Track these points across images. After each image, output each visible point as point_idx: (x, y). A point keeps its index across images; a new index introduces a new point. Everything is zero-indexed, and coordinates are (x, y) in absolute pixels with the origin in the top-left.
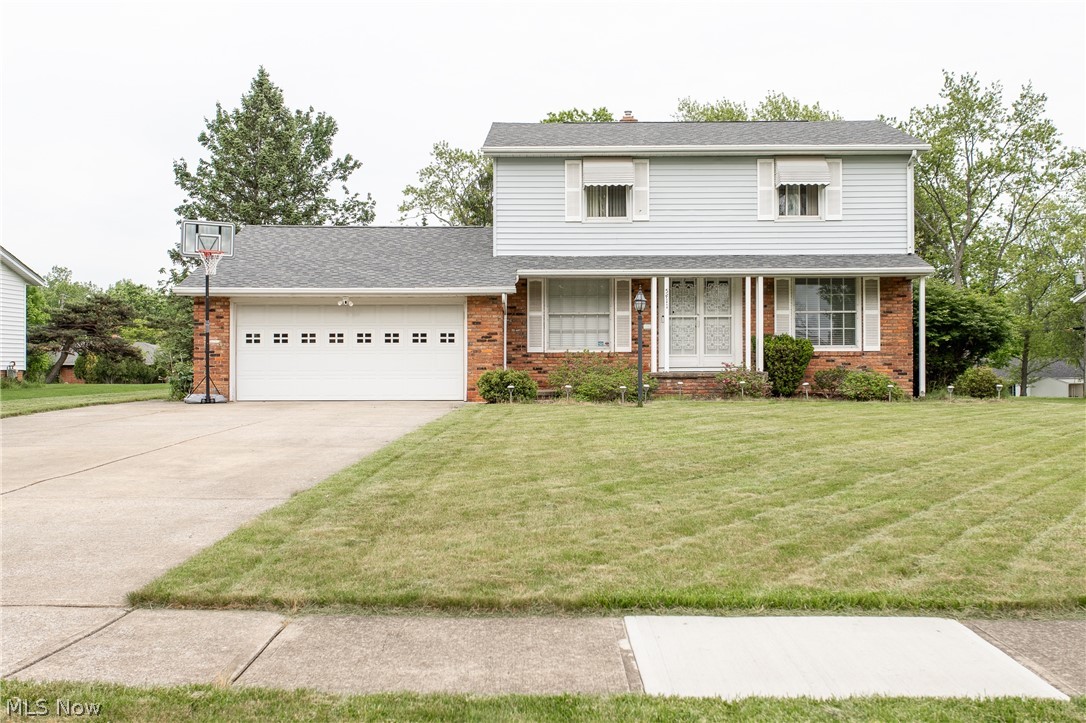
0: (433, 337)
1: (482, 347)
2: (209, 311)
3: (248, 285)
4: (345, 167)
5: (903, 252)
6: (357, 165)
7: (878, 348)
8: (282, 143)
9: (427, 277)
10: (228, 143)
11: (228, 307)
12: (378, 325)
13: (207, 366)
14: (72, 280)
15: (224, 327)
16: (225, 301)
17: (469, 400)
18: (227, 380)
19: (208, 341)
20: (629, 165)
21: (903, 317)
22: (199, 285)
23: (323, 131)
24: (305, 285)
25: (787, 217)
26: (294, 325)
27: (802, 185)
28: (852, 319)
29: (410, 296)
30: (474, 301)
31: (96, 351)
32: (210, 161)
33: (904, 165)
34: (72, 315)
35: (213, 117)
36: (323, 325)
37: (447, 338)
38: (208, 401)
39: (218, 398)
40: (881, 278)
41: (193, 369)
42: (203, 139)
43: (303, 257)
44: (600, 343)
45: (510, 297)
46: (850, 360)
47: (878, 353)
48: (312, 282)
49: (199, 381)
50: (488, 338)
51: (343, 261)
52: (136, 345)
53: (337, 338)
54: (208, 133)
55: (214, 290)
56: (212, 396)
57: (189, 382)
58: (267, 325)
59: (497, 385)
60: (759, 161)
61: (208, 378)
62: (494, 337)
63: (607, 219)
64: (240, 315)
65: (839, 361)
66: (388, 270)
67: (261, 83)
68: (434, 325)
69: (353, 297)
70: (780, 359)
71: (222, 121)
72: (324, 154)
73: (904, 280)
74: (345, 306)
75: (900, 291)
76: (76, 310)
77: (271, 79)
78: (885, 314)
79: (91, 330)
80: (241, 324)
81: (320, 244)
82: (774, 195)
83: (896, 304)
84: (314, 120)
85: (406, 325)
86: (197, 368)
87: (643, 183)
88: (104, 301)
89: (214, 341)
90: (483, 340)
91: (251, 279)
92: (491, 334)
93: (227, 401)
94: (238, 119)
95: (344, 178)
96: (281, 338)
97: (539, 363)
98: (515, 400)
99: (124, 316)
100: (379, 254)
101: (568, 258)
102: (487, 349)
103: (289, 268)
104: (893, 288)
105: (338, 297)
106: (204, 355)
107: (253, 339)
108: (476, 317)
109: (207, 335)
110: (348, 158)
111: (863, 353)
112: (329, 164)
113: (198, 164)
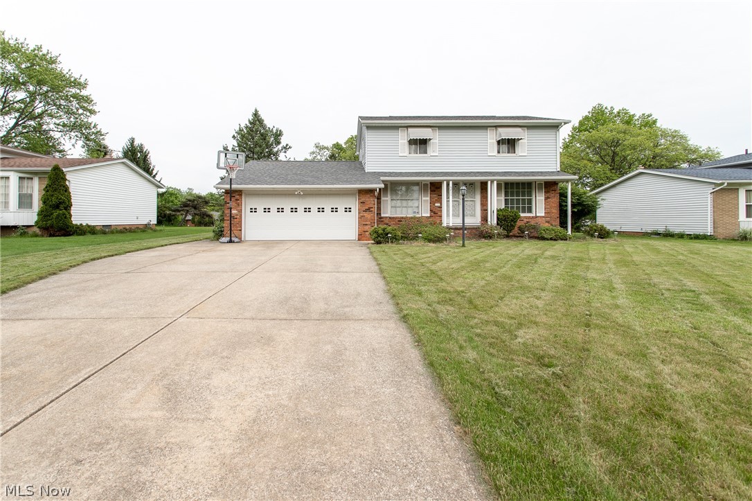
0: (341, 210)
1: (366, 214)
2: (231, 197)
3: (251, 184)
4: (286, 148)
5: (555, 170)
6: (290, 147)
7: (543, 215)
8: (264, 137)
9: (338, 181)
10: (243, 136)
11: (241, 195)
12: (314, 204)
13: (231, 223)
14: (194, 192)
15: (239, 205)
16: (240, 192)
17: (359, 240)
18: (241, 230)
19: (231, 211)
20: (430, 130)
21: (555, 200)
22: (227, 184)
23: (278, 135)
24: (279, 184)
25: (501, 155)
26: (274, 204)
27: (508, 139)
28: (530, 202)
29: (330, 190)
30: (362, 192)
31: (197, 215)
32: (237, 145)
33: (554, 131)
34: (188, 202)
35: (237, 129)
36: (287, 204)
37: (348, 210)
38: (231, 241)
39: (236, 240)
40: (545, 182)
41: (224, 225)
42: (234, 137)
43: (277, 172)
44: (414, 212)
45: (380, 189)
46: (530, 220)
47: (543, 217)
48: (282, 183)
49: (227, 231)
50: (369, 210)
51: (296, 174)
52: (212, 213)
53: (294, 210)
54: (236, 135)
55: (234, 186)
56: (233, 239)
57: (222, 231)
58: (260, 204)
59: (382, 234)
60: (489, 128)
61: (231, 230)
62: (371, 209)
63: (419, 155)
64: (247, 199)
65: (525, 220)
66: (318, 178)
67: (256, 114)
68: (341, 204)
69: (303, 190)
70: (505, 220)
71: (241, 130)
72: (279, 143)
73: (554, 183)
74: (299, 195)
75: (553, 188)
76: (190, 201)
77: (259, 113)
78: (546, 199)
79: (195, 208)
80: (247, 203)
81: (284, 167)
82: (496, 144)
83: (551, 194)
84: (275, 131)
85: (328, 204)
86: (226, 224)
87: (436, 138)
88: (200, 197)
89: (234, 212)
90: (365, 211)
91: (253, 181)
92: (369, 208)
93: (240, 241)
94: (247, 127)
95: (285, 152)
96: (267, 210)
97: (387, 221)
98: (392, 242)
99: (206, 203)
100: (312, 172)
101: (401, 173)
102: (368, 215)
103: (271, 177)
104: (550, 186)
105: (295, 190)
106: (229, 218)
107: (253, 210)
108: (362, 200)
109: (231, 209)
110: (287, 145)
111: (536, 217)
112: (280, 147)
113: (232, 146)
